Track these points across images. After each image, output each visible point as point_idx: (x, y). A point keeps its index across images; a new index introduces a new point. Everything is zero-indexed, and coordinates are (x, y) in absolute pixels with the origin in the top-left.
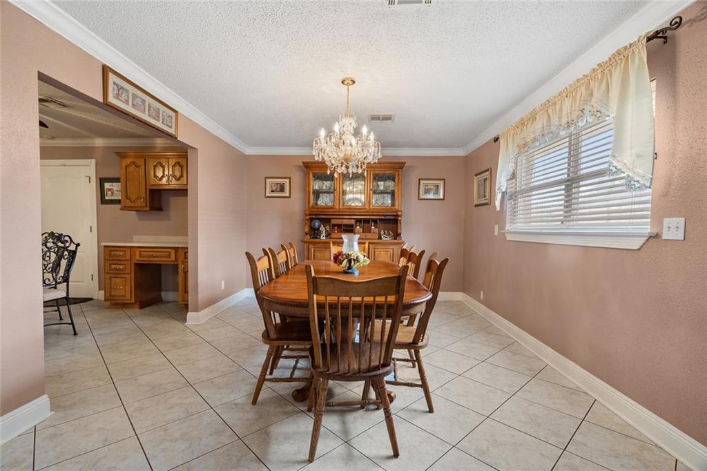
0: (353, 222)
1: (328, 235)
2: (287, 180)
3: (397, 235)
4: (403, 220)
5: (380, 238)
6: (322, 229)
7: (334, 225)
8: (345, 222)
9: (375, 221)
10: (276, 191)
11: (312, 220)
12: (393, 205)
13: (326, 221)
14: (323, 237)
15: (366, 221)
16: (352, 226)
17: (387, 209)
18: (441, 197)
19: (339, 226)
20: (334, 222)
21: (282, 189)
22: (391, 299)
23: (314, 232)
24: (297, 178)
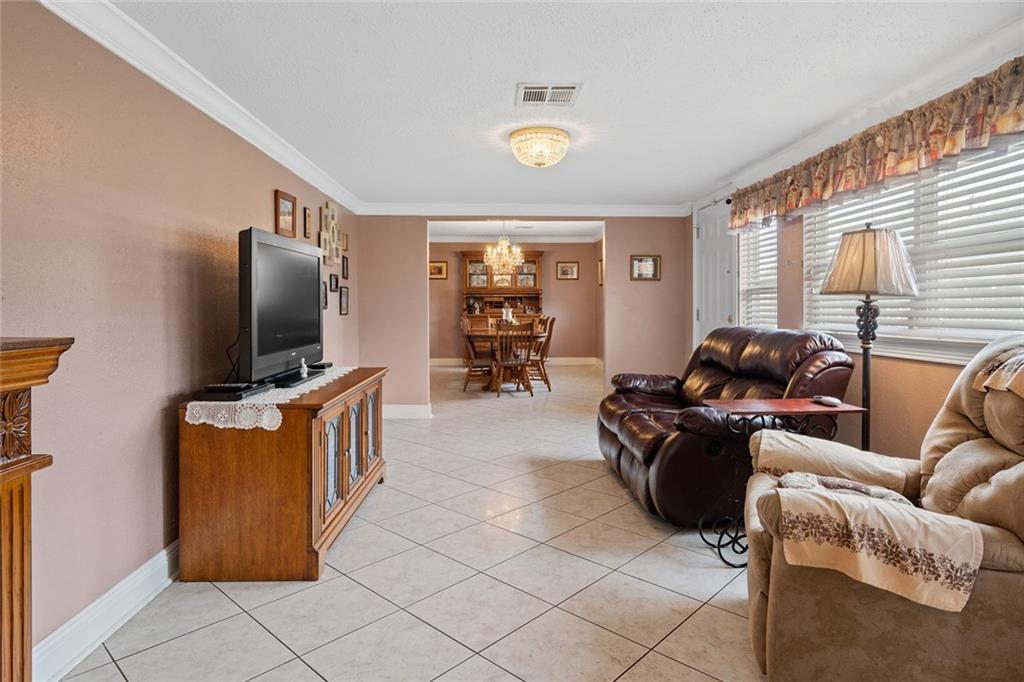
0: (502, 299)
1: (482, 311)
2: (445, 264)
3: (539, 310)
4: (543, 297)
5: (525, 312)
6: (476, 305)
7: (486, 303)
8: (496, 300)
9: (520, 298)
10: (435, 273)
11: (467, 298)
12: (535, 285)
13: (480, 299)
14: (477, 312)
15: (514, 299)
16: (501, 303)
17: (530, 288)
18: (575, 276)
19: (491, 303)
20: (486, 299)
21: (440, 271)
22: (529, 333)
23: (470, 309)
24: (453, 262)
